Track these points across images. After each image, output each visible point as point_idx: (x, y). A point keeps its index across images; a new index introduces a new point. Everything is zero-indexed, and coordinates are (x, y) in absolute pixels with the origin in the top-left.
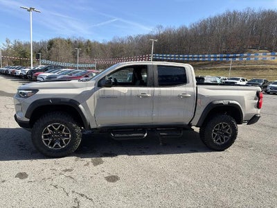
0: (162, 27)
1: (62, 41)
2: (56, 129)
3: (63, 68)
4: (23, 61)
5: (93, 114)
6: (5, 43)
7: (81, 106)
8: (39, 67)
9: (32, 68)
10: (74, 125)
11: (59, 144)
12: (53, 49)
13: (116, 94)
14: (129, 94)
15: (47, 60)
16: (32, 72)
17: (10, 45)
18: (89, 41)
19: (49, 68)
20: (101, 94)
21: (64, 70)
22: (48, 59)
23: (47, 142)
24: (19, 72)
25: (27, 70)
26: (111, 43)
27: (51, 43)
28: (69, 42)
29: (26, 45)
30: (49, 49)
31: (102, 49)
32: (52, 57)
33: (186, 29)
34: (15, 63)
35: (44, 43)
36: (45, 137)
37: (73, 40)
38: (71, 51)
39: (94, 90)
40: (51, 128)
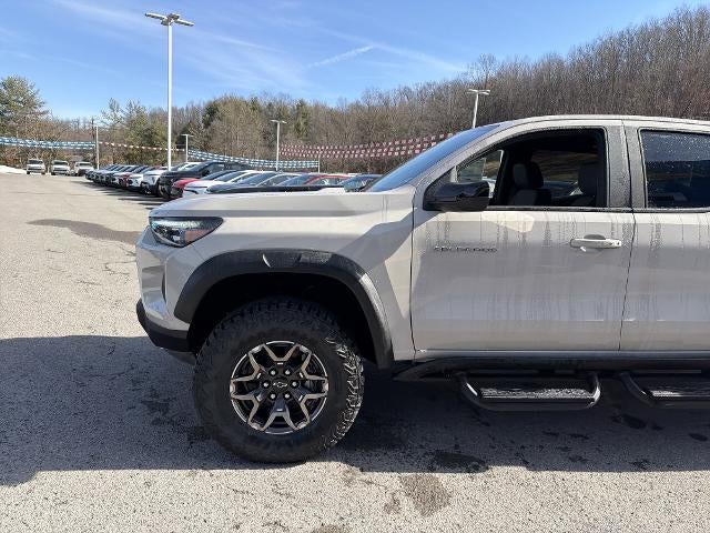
0: (492, 60)
1: (237, 105)
2: (280, 361)
3: (245, 167)
4: (148, 153)
5: (404, 309)
6: (108, 111)
7: (365, 280)
8: (186, 167)
9: (170, 168)
10: (342, 350)
11: (287, 416)
12: (215, 123)
13: (490, 237)
14: (540, 238)
15: (202, 150)
16: (170, 178)
17: (119, 114)
18: (302, 104)
19: (210, 169)
20: (434, 238)
21: (249, 172)
22: (205, 148)
23: (246, 407)
24: (139, 179)
25: (159, 173)
26: (357, 106)
27: (212, 111)
28: (254, 105)
29: (153, 115)
30: (207, 124)
31: (333, 120)
32: (215, 142)
33: (560, 63)
34: (129, 158)
35: (195, 111)
36: (241, 389)
37: (263, 102)
38: (260, 127)
39: (412, 222)
40: (262, 357)
